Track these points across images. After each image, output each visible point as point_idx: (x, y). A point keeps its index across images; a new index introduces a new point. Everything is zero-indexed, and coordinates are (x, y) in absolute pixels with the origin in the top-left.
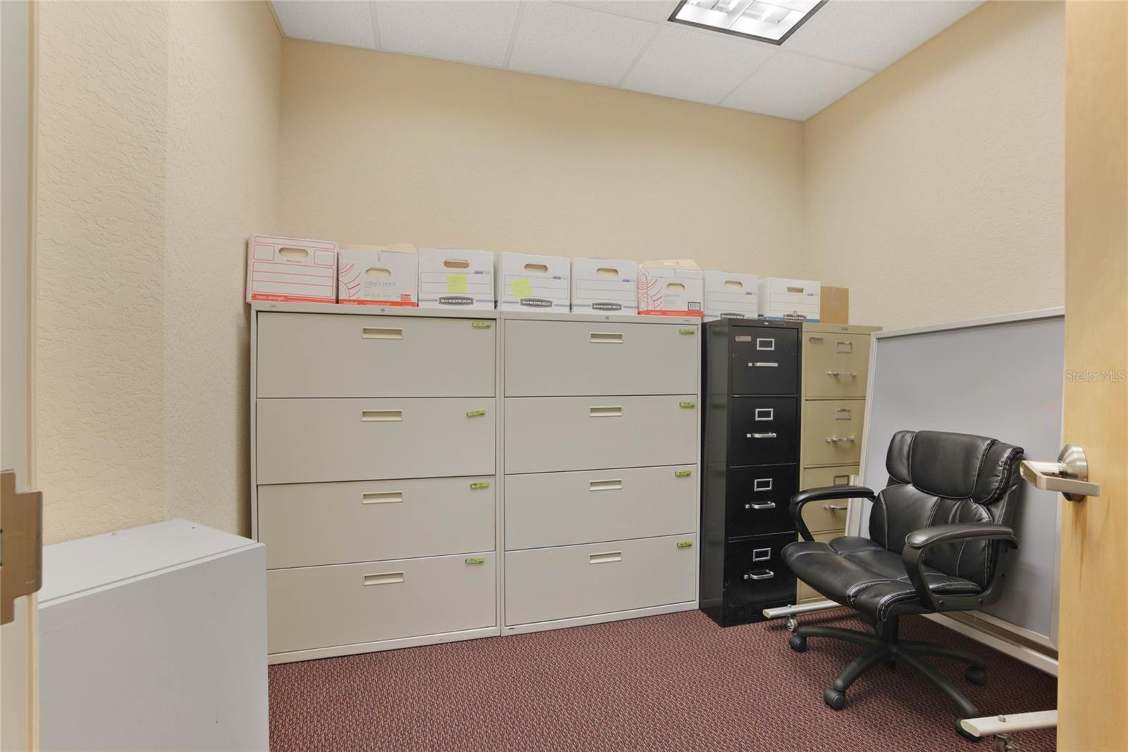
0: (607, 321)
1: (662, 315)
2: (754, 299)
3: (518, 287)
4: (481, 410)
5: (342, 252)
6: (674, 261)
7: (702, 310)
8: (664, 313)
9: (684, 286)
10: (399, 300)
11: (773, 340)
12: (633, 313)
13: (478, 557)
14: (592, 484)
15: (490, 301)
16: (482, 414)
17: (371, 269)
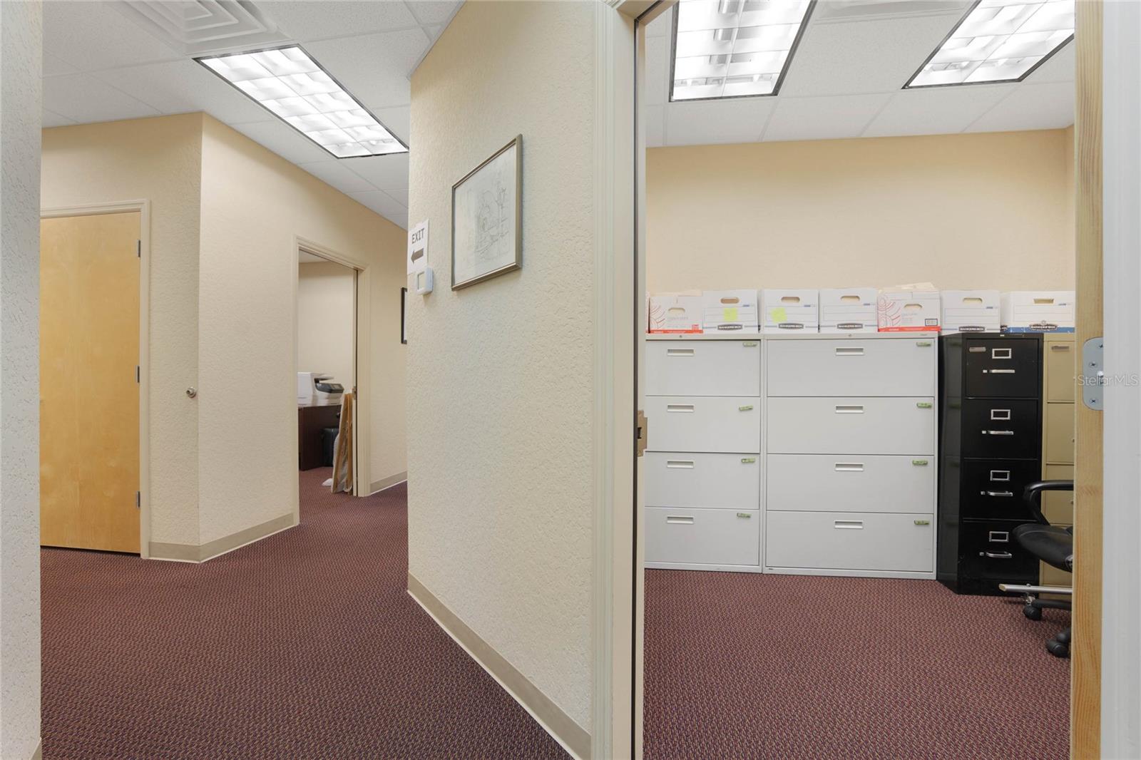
0: (850, 338)
1: (899, 331)
2: (996, 312)
3: (777, 313)
4: (749, 405)
5: (652, 298)
6: (912, 285)
7: (939, 325)
8: (901, 329)
9: (920, 306)
10: (691, 329)
11: (1010, 350)
12: (874, 330)
13: (746, 512)
14: (837, 465)
15: (755, 326)
16: (751, 409)
17: (672, 309)
